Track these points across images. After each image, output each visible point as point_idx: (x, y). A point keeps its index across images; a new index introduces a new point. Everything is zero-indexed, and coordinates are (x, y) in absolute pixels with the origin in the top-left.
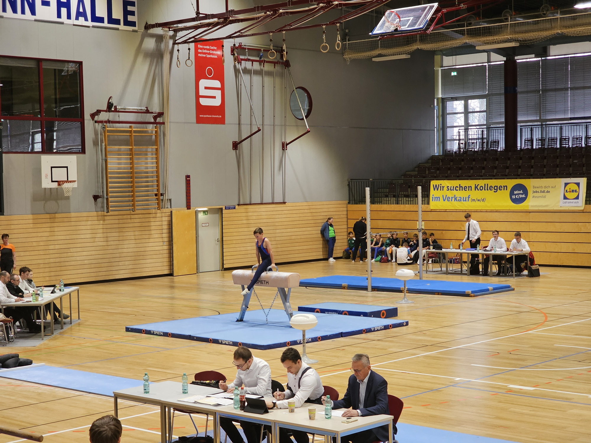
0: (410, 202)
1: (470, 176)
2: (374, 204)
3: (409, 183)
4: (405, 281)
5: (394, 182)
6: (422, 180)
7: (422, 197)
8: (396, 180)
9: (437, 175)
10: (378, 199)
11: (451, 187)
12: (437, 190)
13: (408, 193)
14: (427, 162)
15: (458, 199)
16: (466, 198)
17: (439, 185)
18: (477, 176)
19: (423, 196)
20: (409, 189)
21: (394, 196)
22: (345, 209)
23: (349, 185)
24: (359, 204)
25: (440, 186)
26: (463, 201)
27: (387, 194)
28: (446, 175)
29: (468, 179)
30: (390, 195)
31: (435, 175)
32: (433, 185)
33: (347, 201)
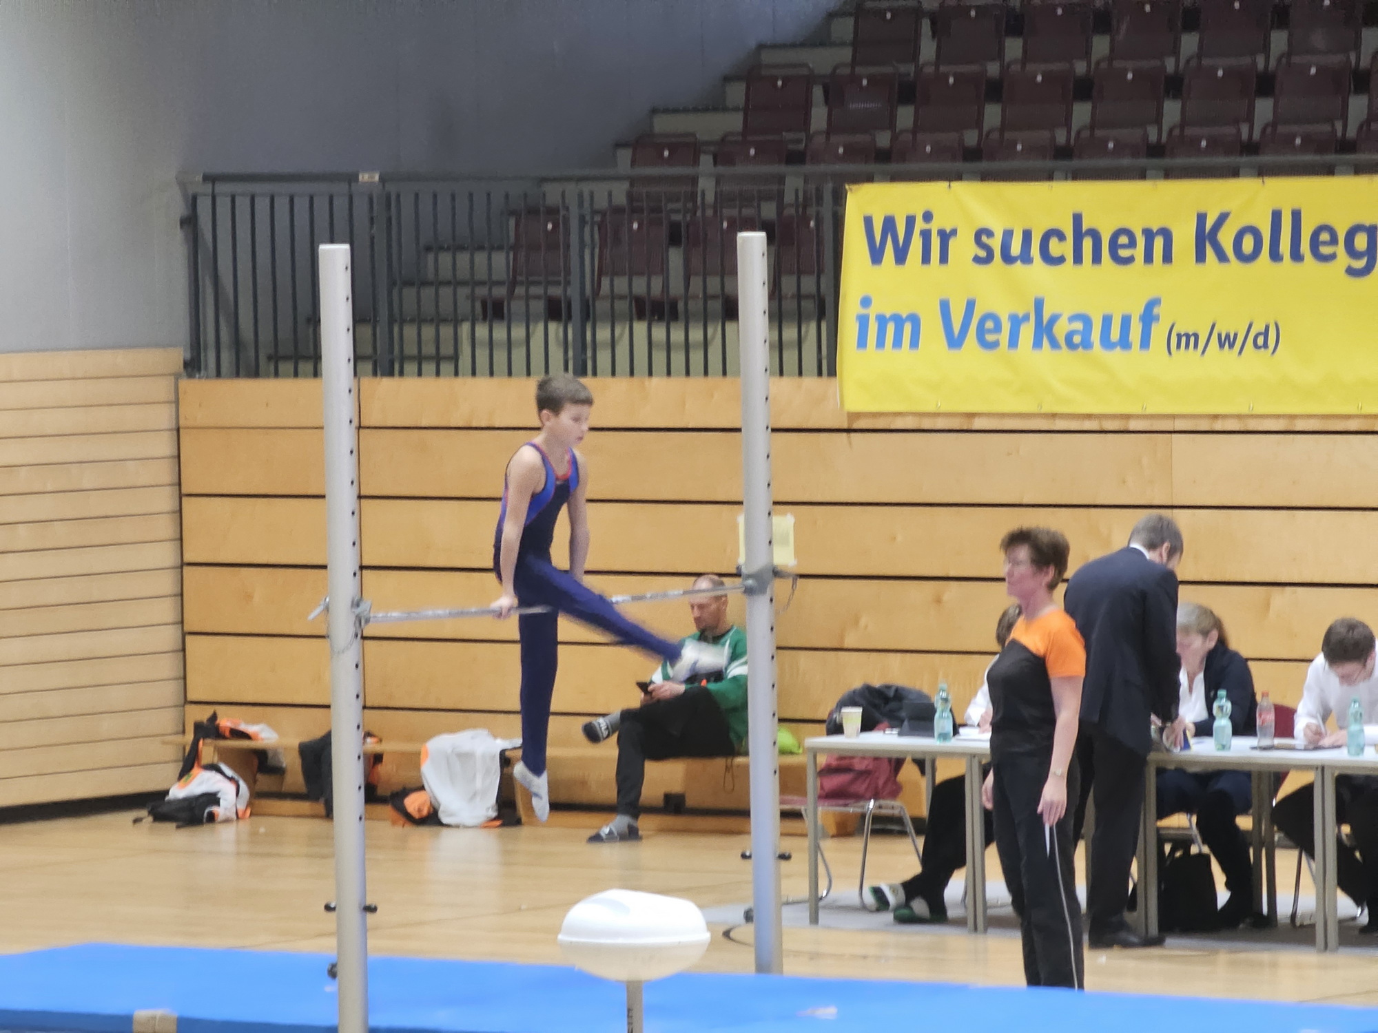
0: (678, 358)
1: (1156, 151)
2: (391, 373)
3: (670, 206)
4: (633, 989)
5: (552, 194)
6: (781, 179)
7: (777, 316)
8: (568, 179)
9: (894, 138)
10: (428, 331)
11: (1008, 234)
12: (901, 257)
13: (666, 285)
14: (819, 38)
15: (1061, 329)
16: (1126, 321)
17: (910, 221)
18: (1216, 145)
19: (789, 305)
20: (675, 258)
21: (555, 311)
22: (162, 417)
23: (190, 222)
24: (277, 375)
25: (920, 225)
26: (1106, 343)
27: (500, 292)
28: (971, 138)
29: (1142, 175)
30: (517, 306)
31: (883, 140)
32: (868, 221)
33: (177, 356)
